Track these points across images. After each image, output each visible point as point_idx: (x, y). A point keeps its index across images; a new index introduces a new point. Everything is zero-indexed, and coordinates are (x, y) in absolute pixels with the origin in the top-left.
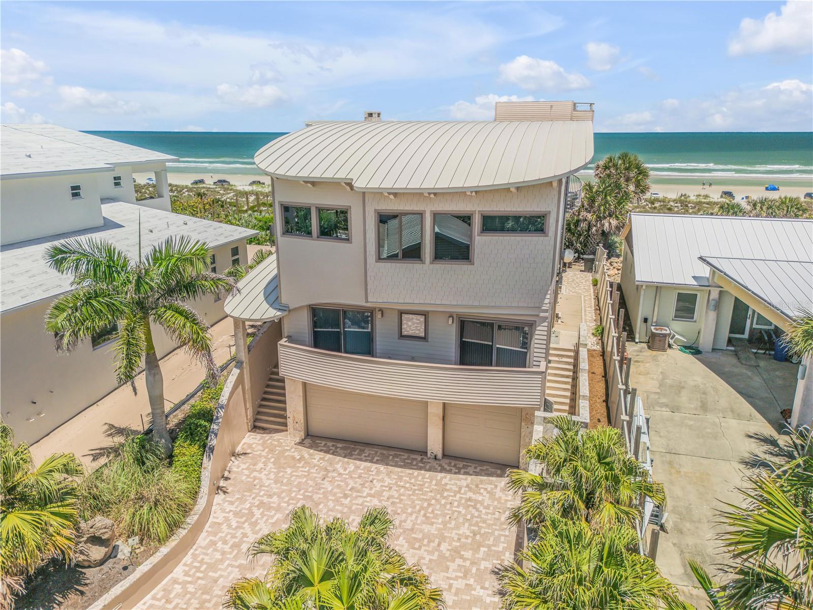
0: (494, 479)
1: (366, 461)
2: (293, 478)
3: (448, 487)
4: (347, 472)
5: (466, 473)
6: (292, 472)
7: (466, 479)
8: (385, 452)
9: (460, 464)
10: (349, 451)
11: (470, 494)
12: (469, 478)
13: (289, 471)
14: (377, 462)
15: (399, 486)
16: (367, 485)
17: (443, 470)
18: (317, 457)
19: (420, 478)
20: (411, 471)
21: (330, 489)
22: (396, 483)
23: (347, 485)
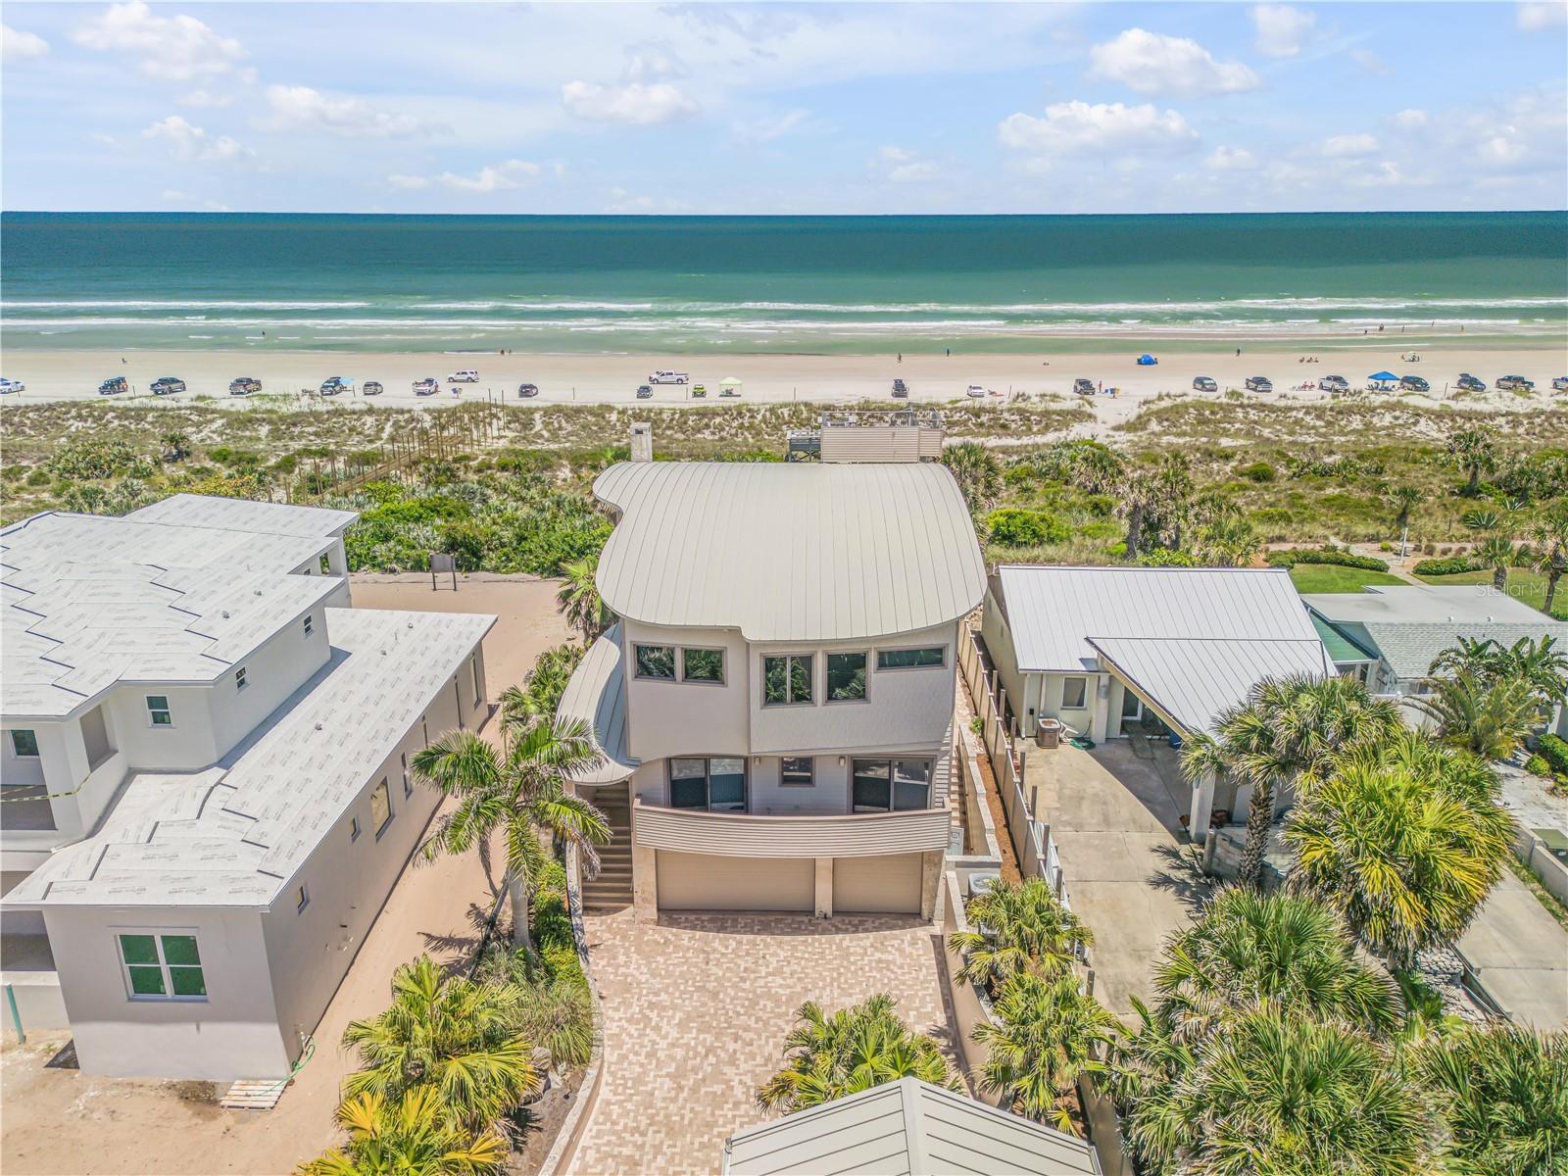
0: (897, 932)
1: (745, 933)
2: (671, 968)
3: (852, 950)
4: (730, 951)
5: (866, 930)
6: (666, 960)
7: (868, 938)
8: (763, 918)
9: (856, 920)
10: (719, 924)
11: (878, 955)
12: (872, 935)
13: (661, 959)
14: (759, 932)
15: (796, 958)
16: (761, 962)
17: (838, 930)
18: (686, 937)
19: (817, 944)
20: (801, 938)
21: (721, 974)
22: (792, 955)
23: (739, 966)
